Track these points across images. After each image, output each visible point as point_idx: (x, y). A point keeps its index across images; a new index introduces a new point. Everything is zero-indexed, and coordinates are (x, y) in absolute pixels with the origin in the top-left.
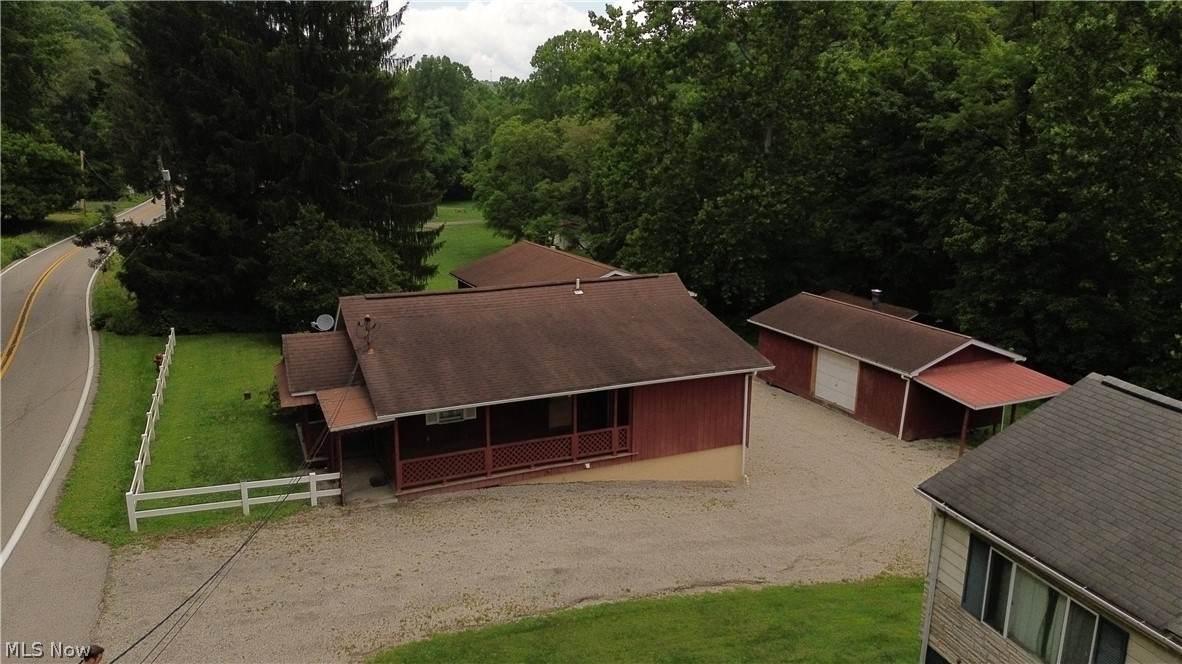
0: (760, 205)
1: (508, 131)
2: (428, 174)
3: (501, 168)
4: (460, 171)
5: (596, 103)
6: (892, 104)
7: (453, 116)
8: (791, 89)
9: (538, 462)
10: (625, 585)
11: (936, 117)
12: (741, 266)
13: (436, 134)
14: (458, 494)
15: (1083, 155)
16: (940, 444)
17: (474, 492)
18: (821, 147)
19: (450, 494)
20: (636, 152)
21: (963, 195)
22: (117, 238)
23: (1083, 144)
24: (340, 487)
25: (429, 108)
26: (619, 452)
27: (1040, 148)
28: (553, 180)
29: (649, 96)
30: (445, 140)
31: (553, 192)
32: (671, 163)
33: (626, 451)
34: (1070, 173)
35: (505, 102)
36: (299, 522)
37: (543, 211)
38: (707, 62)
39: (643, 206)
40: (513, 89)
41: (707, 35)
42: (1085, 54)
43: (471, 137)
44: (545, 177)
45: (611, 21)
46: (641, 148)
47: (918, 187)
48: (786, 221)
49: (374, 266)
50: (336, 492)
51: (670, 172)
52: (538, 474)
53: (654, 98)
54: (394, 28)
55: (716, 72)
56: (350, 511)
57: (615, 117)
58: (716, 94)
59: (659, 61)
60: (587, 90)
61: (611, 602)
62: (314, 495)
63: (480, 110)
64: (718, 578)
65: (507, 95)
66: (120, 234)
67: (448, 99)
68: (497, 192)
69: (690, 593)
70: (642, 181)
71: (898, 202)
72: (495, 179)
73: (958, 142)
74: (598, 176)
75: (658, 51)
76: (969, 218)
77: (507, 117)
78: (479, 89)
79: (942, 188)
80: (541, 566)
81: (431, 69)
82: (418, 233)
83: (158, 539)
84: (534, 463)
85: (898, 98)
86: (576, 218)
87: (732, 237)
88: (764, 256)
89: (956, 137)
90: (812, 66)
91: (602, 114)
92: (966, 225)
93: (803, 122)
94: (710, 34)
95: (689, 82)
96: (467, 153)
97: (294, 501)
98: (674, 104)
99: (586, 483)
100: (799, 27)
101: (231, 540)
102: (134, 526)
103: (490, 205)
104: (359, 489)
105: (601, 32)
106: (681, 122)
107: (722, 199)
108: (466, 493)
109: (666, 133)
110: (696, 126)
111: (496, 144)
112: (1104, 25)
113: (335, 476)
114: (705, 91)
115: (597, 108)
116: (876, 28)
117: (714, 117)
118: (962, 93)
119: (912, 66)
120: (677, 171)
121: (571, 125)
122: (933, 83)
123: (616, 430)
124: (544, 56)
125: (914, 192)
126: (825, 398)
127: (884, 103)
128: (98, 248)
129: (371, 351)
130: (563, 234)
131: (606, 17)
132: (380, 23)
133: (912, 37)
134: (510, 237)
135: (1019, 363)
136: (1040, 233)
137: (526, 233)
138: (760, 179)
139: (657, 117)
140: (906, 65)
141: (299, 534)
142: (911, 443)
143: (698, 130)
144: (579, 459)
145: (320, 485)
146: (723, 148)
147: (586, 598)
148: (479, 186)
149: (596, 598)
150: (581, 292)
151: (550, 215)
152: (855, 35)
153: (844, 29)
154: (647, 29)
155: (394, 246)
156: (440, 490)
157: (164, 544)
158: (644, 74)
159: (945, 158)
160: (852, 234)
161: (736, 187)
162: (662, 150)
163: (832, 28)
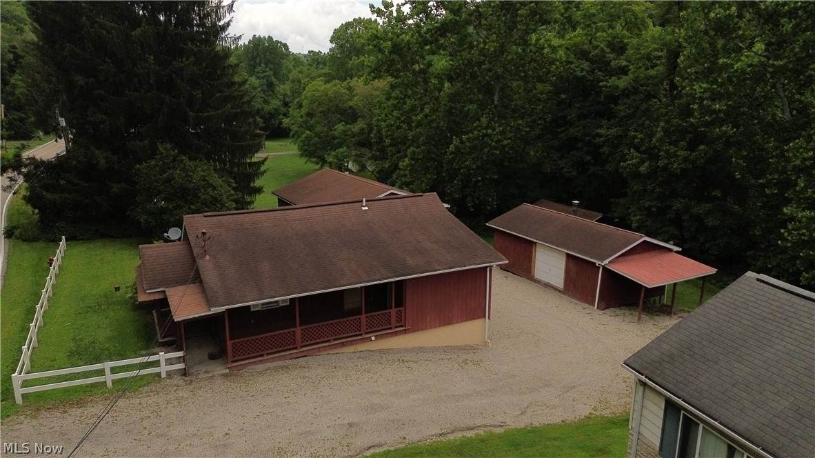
0: (492, 140)
1: (314, 88)
2: (259, 119)
3: (310, 115)
4: (281, 117)
5: (376, 69)
6: (582, 70)
7: (275, 78)
8: (513, 59)
9: (336, 337)
10: (402, 434)
11: (613, 78)
12: (480, 184)
13: (264, 91)
14: (275, 364)
15: (715, 105)
16: (624, 312)
17: (288, 362)
18: (533, 100)
19: (269, 365)
20: (405, 103)
21: (632, 133)
22: (23, 170)
23: (715, 97)
24: (184, 362)
25: (258, 73)
26: (396, 327)
27: (685, 100)
28: (347, 123)
29: (413, 64)
30: (270, 95)
31: (347, 131)
32: (430, 112)
33: (402, 326)
34: (707, 118)
35: (312, 69)
36: (151, 392)
37: (340, 145)
38: (453, 40)
39: (410, 142)
40: (318, 59)
41: (453, 21)
42: (716, 34)
43: (288, 93)
44: (341, 121)
45: (385, 10)
46: (408, 101)
47: (601, 127)
48: (511, 152)
49: (214, 188)
50: (181, 366)
51: (429, 118)
52: (336, 346)
53: (417, 65)
54: (227, 14)
55: (460, 47)
56: (191, 381)
57: (390, 79)
58: (461, 62)
59: (420, 39)
60: (370, 60)
61: (392, 449)
62: (163, 369)
63: (294, 74)
64: (470, 423)
65: (314, 63)
66: (25, 167)
67: (271, 66)
68: (307, 132)
69: (451, 437)
70: (409, 124)
71: (587, 138)
72: (306, 122)
73: (628, 96)
74: (378, 120)
75: (419, 32)
76: (637, 149)
77: (313, 79)
78: (294, 59)
79: (618, 128)
80: (338, 421)
81: (259, 45)
82: (249, 163)
83: (38, 410)
84: (332, 338)
85: (586, 65)
86: (363, 150)
87: (473, 164)
88: (496, 177)
89: (626, 93)
90: (526, 43)
91: (379, 77)
92: (635, 154)
93: (520, 82)
94: (456, 20)
95: (441, 54)
96: (286, 104)
97: (148, 375)
98: (431, 70)
99: (372, 351)
100: (517, 15)
101: (95, 409)
102: (19, 400)
103: (302, 141)
104: (200, 363)
105: (378, 19)
106: (436, 82)
107: (466, 137)
108: (281, 363)
109: (426, 90)
110: (447, 85)
111: (306, 98)
112: (729, 14)
113: (180, 354)
114: (453, 61)
115: (377, 72)
116: (570, 16)
117: (459, 80)
118: (630, 62)
119: (595, 43)
120: (434, 117)
121: (358, 84)
122: (610, 55)
123: (393, 311)
124: (341, 35)
125: (599, 131)
126: (543, 279)
127: (577, 69)
128: (9, 178)
129: (207, 257)
130: (354, 161)
131: (382, 8)
132: (217, 11)
133: (595, 23)
134: (317, 163)
135: (677, 252)
136: (685, 159)
137: (328, 161)
138: (492, 122)
139: (419, 79)
140: (590, 42)
141: (150, 402)
142: (603, 312)
143: (449, 88)
144: (366, 333)
145: (169, 362)
146: (466, 101)
147: (373, 446)
148: (294, 128)
149: (380, 445)
150: (366, 208)
151: (345, 148)
152: (556, 22)
153: (548, 17)
154: (411, 16)
155: (230, 173)
156: (261, 362)
157: (44, 414)
158: (409, 48)
159: (619, 107)
160: (555, 160)
161: (475, 128)
162: (422, 102)
163: (540, 17)
